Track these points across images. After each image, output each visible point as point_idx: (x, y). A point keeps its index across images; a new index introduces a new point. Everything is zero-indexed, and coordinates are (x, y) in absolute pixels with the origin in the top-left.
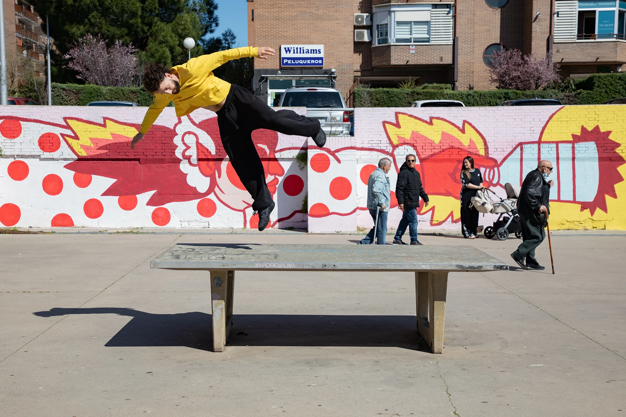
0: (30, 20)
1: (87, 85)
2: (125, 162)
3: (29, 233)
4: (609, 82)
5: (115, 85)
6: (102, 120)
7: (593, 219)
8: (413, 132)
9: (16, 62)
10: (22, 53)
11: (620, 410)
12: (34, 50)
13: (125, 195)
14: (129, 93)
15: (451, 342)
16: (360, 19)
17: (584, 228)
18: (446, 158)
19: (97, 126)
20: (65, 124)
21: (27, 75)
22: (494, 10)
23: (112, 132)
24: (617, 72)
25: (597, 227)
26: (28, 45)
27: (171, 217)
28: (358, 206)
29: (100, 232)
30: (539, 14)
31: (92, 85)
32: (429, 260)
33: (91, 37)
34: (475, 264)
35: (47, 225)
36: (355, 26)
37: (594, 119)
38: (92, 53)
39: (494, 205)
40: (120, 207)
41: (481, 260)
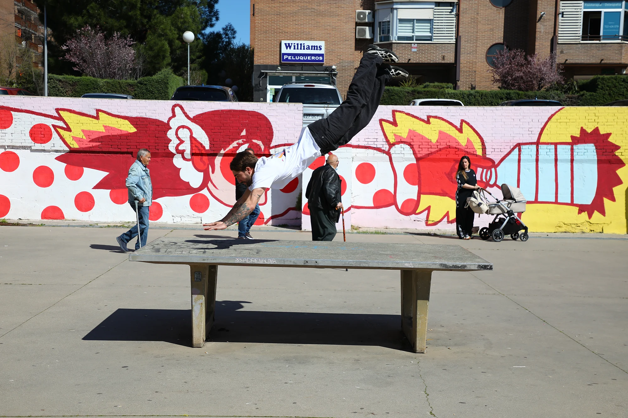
0: (29, 10)
1: (83, 77)
2: (117, 155)
3: (18, 225)
4: (613, 84)
5: (112, 78)
6: (95, 112)
7: (591, 222)
8: (410, 131)
9: (14, 52)
10: (21, 43)
11: (599, 413)
12: (33, 41)
13: (117, 189)
14: (126, 86)
15: (435, 342)
16: (362, 16)
17: (581, 231)
18: (443, 157)
19: (90, 118)
20: (57, 116)
21: (24, 65)
22: (498, 9)
23: (105, 125)
24: (622, 74)
25: (595, 230)
26: (27, 35)
27: (163, 211)
28: (353, 204)
29: (90, 225)
30: (544, 14)
31: (89, 77)
32: (413, 258)
33: (90, 28)
34: (459, 263)
35: (36, 217)
36: (356, 23)
37: (594, 121)
38: (90, 45)
39: (490, 206)
40: (112, 200)
41: (466, 259)
